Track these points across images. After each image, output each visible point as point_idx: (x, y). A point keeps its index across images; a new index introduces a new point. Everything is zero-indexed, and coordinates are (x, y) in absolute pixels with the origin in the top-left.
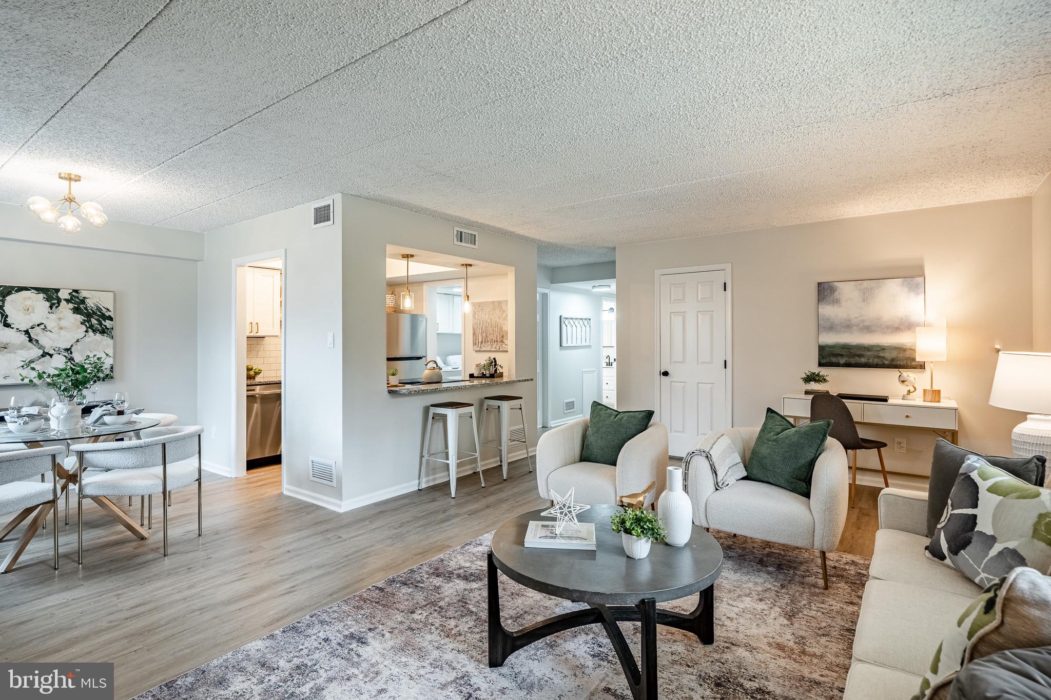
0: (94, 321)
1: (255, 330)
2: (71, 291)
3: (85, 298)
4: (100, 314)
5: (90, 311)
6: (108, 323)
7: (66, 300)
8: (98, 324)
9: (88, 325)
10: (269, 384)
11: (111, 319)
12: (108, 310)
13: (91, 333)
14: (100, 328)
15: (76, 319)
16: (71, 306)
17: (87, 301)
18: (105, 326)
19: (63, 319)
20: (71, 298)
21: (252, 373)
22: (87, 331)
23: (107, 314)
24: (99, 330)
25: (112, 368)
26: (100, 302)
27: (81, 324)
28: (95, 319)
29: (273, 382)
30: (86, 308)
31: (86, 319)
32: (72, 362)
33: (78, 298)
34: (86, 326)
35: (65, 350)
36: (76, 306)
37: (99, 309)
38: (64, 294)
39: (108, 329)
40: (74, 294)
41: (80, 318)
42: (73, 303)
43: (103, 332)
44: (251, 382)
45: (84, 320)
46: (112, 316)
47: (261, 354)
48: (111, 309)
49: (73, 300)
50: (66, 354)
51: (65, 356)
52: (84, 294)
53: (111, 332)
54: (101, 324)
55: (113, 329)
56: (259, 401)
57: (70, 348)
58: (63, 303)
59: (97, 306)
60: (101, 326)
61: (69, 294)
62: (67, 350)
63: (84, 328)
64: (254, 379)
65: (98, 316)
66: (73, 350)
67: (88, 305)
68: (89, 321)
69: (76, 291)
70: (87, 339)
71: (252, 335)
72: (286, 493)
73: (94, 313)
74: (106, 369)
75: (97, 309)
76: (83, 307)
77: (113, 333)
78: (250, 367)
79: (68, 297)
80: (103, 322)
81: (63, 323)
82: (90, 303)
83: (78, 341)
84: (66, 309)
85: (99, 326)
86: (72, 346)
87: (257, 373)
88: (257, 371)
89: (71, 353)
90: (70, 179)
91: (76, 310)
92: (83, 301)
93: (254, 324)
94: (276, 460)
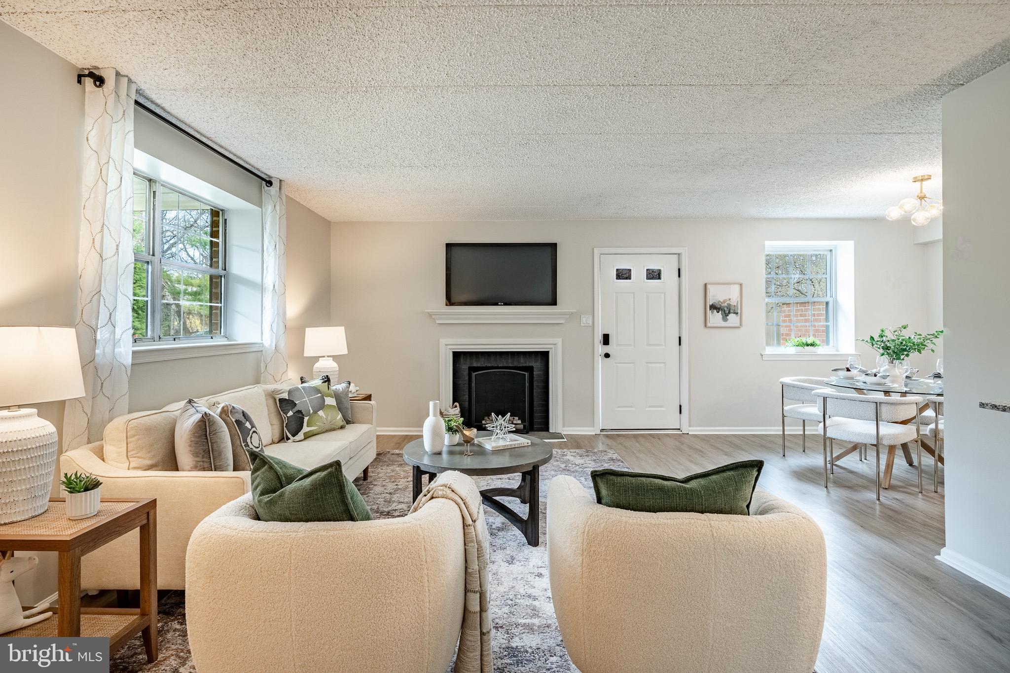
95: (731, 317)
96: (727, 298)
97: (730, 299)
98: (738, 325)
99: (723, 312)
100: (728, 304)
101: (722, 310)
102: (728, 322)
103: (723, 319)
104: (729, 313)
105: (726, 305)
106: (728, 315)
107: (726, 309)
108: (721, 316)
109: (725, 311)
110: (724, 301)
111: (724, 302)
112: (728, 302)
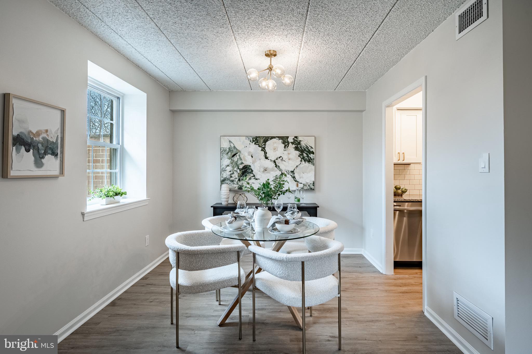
0: (305, 155)
1: (402, 158)
2: (294, 137)
3: (300, 141)
4: (307, 150)
5: (303, 148)
6: (311, 156)
7: (291, 143)
8: (307, 157)
9: (302, 157)
10: (413, 202)
11: (313, 153)
12: (312, 147)
13: (303, 162)
14: (308, 159)
15: (296, 154)
16: (294, 146)
17: (302, 142)
18: (310, 157)
19: (290, 154)
20: (294, 141)
21: (400, 191)
22: (301, 161)
23: (311, 150)
24: (307, 160)
25: (314, 183)
26: (307, 143)
27: (299, 156)
28: (305, 153)
29: (416, 201)
30: (301, 147)
31: (301, 153)
32: (295, 179)
33: (297, 141)
34: (301, 157)
35: (291, 172)
36: (296, 146)
37: (307, 147)
38: (291, 140)
39: (312, 159)
40: (295, 139)
41: (298, 153)
42: (294, 144)
43: (309, 161)
44: (398, 198)
45: (300, 154)
46: (314, 151)
47: (407, 177)
48: (313, 147)
49: (295, 143)
50: (292, 174)
51: (291, 175)
52: (300, 139)
53: (313, 161)
54: (308, 156)
55: (314, 159)
56: (406, 215)
57: (294, 171)
58: (290, 144)
59: (306, 146)
60: (308, 158)
61: (293, 139)
62: (292, 172)
63: (300, 159)
64: (402, 196)
65: (307, 151)
66: (295, 172)
67: (302, 145)
68: (302, 155)
69: (296, 137)
70: (301, 166)
71: (400, 162)
72: (426, 314)
73: (305, 150)
74: (311, 184)
75: (306, 147)
76: (299, 146)
77: (314, 161)
78: (398, 187)
79: (292, 141)
80: (309, 155)
81: (291, 156)
82: (303, 144)
83: (297, 167)
84: (291, 147)
85: (307, 158)
86: (294, 170)
87: (404, 192)
88: (404, 190)
89: (294, 174)
90: (271, 55)
91: (296, 149)
92: (299, 143)
93: (401, 154)
94: (418, 265)
95: (49, 160)
96: (43, 128)
97: (47, 131)
98: (57, 172)
99: (36, 152)
100: (43, 138)
101: (34, 147)
102: (43, 168)
103: (35, 163)
104: (46, 153)
105: (41, 139)
106: (43, 158)
107: (40, 146)
108: (33, 158)
109: (38, 149)
110: (37, 132)
111: (38, 134)
112: (44, 135)
